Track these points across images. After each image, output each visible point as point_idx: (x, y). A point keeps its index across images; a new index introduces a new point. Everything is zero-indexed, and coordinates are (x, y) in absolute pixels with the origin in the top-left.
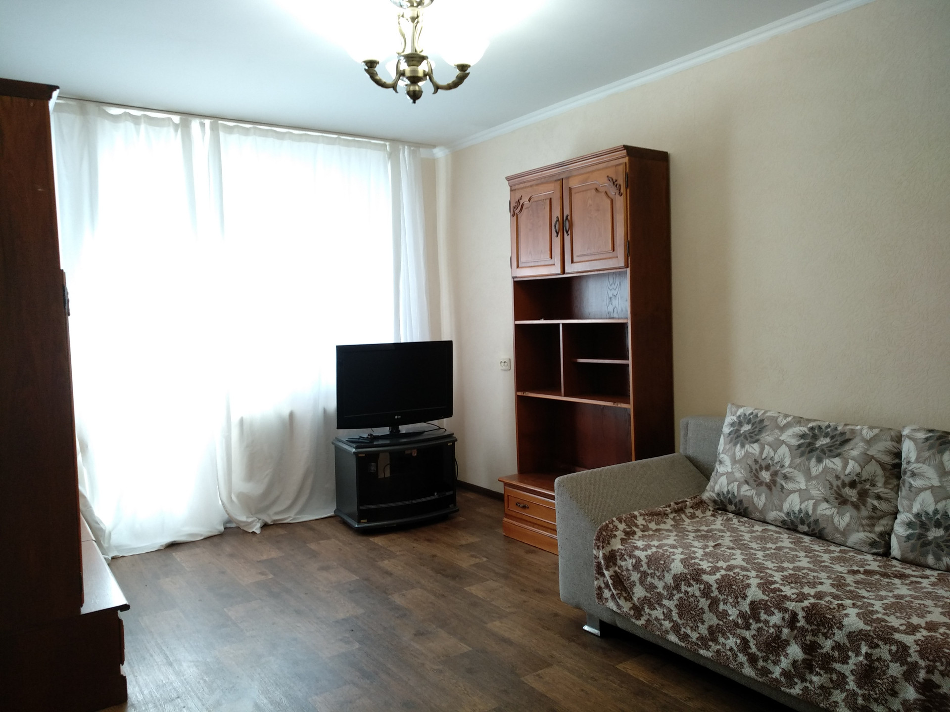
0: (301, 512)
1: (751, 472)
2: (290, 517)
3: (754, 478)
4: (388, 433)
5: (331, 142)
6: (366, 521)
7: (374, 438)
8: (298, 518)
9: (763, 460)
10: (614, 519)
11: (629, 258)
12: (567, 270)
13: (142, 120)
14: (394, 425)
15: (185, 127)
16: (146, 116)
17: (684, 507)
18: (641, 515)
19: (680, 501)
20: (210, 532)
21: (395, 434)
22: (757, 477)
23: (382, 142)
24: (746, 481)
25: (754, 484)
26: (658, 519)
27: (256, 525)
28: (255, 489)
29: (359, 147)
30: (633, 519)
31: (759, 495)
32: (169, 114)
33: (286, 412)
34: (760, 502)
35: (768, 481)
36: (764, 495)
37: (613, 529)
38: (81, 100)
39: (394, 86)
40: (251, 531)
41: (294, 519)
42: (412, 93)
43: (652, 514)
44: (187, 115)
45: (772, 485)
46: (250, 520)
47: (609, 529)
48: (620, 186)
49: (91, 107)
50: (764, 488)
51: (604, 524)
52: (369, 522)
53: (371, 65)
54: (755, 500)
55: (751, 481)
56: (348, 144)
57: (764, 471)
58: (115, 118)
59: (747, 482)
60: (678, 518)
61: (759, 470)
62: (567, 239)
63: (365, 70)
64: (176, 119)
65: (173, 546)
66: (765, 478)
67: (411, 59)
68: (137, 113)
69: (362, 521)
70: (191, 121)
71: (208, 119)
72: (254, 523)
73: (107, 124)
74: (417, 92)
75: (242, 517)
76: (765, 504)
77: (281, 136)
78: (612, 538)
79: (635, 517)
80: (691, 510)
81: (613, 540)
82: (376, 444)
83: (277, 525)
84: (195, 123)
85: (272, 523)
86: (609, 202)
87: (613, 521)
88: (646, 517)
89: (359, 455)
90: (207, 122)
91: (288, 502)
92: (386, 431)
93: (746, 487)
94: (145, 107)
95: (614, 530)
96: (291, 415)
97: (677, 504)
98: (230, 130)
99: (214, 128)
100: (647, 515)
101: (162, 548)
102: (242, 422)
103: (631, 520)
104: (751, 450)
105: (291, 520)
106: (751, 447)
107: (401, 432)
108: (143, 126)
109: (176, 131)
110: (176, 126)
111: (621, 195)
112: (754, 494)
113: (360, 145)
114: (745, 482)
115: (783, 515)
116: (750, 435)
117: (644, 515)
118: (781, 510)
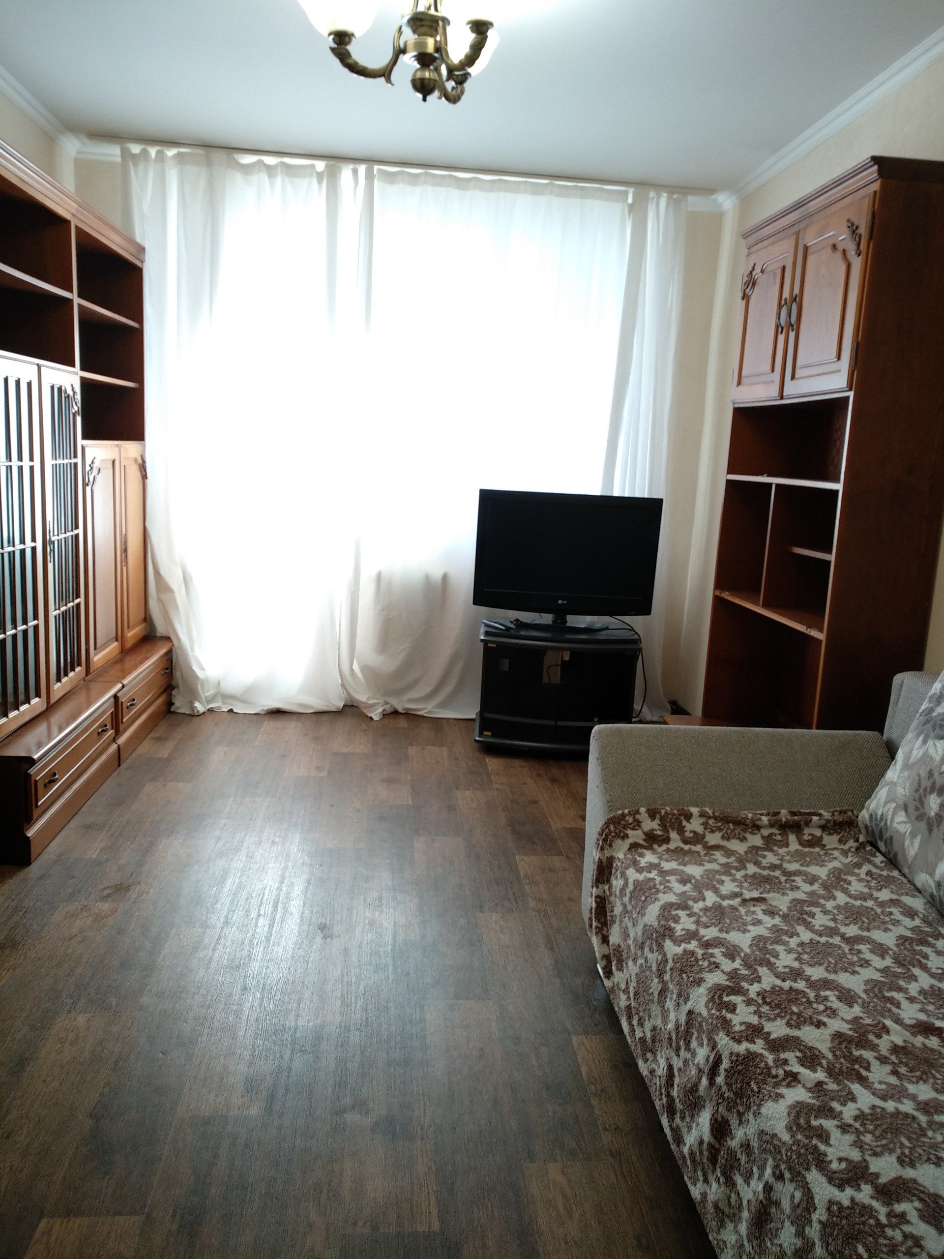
0: (442, 705)
1: (917, 790)
2: (427, 709)
3: (917, 803)
4: (550, 622)
5: (537, 191)
6: (489, 734)
7: (520, 625)
8: (436, 713)
9: (941, 773)
10: (643, 810)
11: (856, 371)
12: (786, 393)
13: (279, 169)
14: (560, 614)
15: (332, 175)
16: (283, 164)
17: (802, 823)
18: (702, 815)
19: (808, 811)
20: (327, 706)
21: (559, 628)
22: (922, 803)
23: (623, 188)
24: (905, 805)
25: (914, 814)
26: (733, 830)
27: (377, 709)
28: (387, 664)
29: (582, 197)
30: (682, 818)
31: (913, 835)
32: (313, 159)
33: (437, 573)
34: (911, 849)
35: (933, 814)
36: (919, 838)
37: (630, 824)
38: (208, 146)
39: (386, 73)
40: (369, 716)
41: (429, 712)
42: (418, 83)
43: (725, 819)
44: (336, 159)
45: (935, 824)
46: (371, 702)
47: (623, 822)
48: (860, 236)
49: (219, 156)
50: (923, 825)
51: (620, 812)
52: (493, 736)
53: (342, 38)
54: (907, 842)
55: (911, 809)
56: (565, 193)
57: (935, 794)
58: (247, 169)
59: (906, 808)
60: (779, 838)
61: (929, 789)
62: (792, 335)
63: (333, 49)
64: (320, 165)
65: (277, 713)
66: (931, 808)
67: (419, 23)
68: (270, 160)
69: (485, 733)
70: (340, 169)
71: (364, 164)
72: (376, 707)
73: (238, 178)
74: (426, 82)
75: (362, 697)
76: (916, 855)
77: (462, 184)
78: (618, 837)
79: (688, 817)
80: (818, 833)
81: (619, 841)
82: (523, 635)
83: (408, 715)
84: (346, 172)
85: (404, 712)
86: (843, 268)
87: (638, 812)
88: (711, 822)
89: (489, 645)
90: (362, 169)
91: (428, 690)
92: (547, 619)
93: (901, 817)
94: (281, 150)
95: (631, 826)
96: (445, 578)
97: (793, 814)
98: (390, 178)
99: (370, 177)
100: (715, 818)
101: (262, 713)
102: (379, 577)
103: (678, 819)
104: (932, 751)
105: (426, 713)
106: (935, 745)
107: (568, 625)
108: (279, 180)
109: (320, 182)
110: (320, 176)
111: (859, 256)
112: (909, 831)
113: (584, 194)
114: (903, 806)
115: (932, 884)
116: (941, 722)
117: (709, 817)
118: (932, 874)
